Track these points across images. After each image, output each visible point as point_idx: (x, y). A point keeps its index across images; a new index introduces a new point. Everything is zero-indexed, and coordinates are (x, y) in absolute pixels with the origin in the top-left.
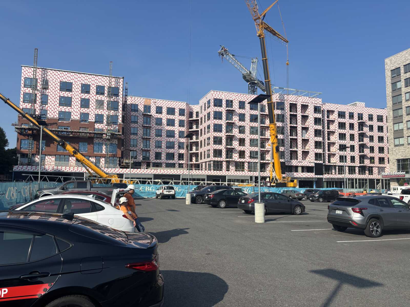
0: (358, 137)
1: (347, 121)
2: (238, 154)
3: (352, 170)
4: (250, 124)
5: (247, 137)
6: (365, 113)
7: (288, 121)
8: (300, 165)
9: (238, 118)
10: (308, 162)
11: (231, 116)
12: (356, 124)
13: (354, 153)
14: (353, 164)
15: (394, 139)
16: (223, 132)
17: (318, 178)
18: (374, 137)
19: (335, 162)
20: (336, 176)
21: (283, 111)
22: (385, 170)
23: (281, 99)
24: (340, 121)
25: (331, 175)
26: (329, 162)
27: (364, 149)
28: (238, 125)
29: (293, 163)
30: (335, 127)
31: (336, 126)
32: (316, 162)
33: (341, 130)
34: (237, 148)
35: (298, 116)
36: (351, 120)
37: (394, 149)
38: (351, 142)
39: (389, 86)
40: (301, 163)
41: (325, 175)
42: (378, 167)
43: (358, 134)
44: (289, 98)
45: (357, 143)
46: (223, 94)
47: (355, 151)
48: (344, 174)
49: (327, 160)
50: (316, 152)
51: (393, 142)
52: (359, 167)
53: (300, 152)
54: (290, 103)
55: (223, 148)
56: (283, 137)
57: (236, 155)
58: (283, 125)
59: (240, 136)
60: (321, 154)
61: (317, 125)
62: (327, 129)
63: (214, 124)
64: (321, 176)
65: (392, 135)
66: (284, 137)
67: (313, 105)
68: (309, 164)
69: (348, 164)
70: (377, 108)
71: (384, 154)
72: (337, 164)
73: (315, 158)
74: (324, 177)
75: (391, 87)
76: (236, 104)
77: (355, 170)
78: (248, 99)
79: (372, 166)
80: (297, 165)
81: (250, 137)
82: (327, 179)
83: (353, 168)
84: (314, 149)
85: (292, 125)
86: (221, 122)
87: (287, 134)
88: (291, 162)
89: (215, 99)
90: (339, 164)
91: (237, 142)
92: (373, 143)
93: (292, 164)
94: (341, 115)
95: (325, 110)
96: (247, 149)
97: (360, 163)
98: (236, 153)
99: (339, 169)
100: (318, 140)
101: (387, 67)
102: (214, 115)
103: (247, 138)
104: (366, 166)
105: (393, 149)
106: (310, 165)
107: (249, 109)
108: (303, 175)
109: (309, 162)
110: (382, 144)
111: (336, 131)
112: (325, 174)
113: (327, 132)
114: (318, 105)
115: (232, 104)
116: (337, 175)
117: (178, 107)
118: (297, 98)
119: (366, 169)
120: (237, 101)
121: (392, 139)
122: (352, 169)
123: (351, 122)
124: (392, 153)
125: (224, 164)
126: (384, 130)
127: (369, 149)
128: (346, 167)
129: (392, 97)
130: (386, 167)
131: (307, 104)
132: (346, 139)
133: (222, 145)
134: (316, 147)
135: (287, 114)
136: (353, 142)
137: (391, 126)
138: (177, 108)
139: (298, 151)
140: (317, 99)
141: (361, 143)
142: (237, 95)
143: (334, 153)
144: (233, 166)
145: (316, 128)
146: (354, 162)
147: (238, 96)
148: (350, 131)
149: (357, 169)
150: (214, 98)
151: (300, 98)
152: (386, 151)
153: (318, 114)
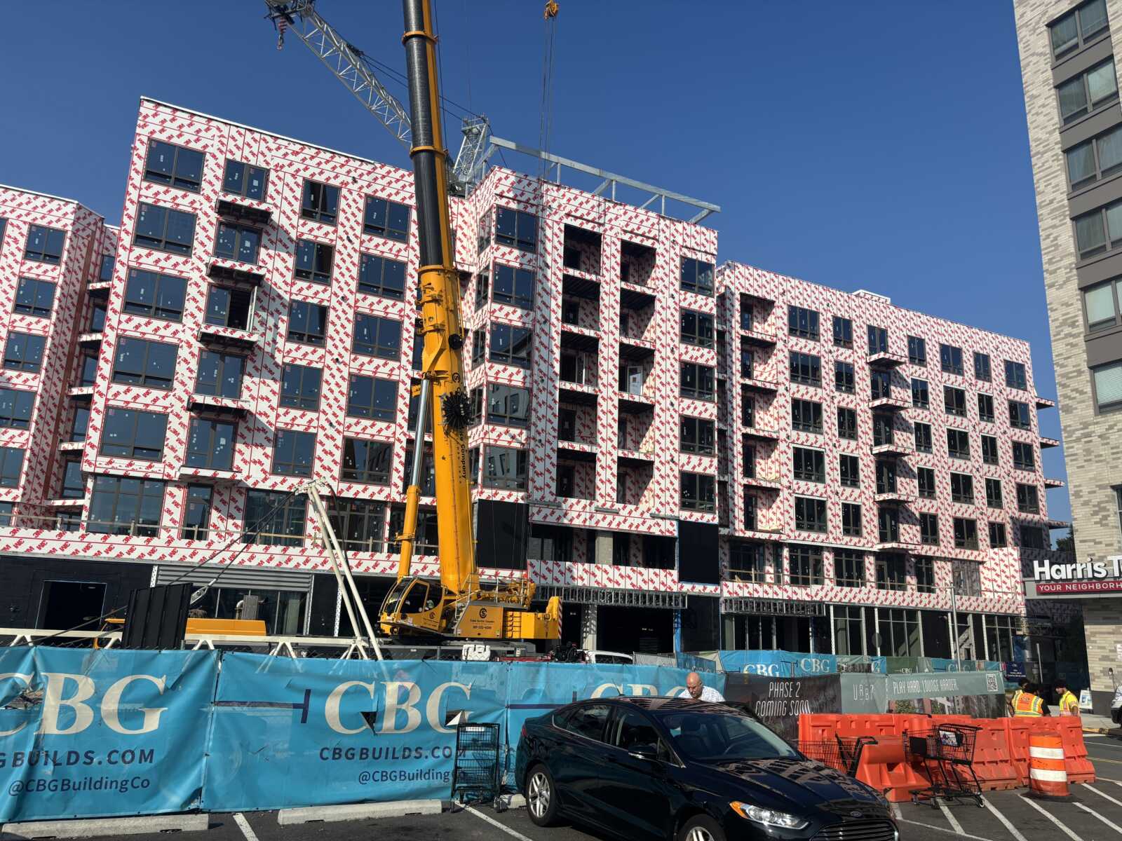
0: (871, 424)
1: (824, 349)
2: (269, 450)
3: (849, 569)
4: (356, 301)
5: (334, 366)
6: (893, 328)
7: (553, 306)
8: (603, 525)
9: (291, 262)
10: (647, 515)
11: (248, 244)
12: (863, 368)
13: (857, 492)
14: (855, 540)
15: (1094, 368)
16: (188, 321)
17: (694, 599)
18: (933, 428)
19: (774, 527)
20: (780, 592)
21: (529, 256)
22: (982, 576)
23: (524, 198)
24: (796, 349)
25: (757, 586)
26: (750, 523)
27: (898, 479)
28: (287, 297)
29: (573, 514)
30: (774, 372)
31: (781, 367)
32: (685, 515)
33: (803, 388)
34: (266, 415)
35: (604, 288)
36: (842, 350)
37: (1099, 430)
38: (844, 442)
39: (1040, 103)
40: (609, 518)
41: (729, 584)
42: (951, 560)
43: (870, 411)
44: (565, 201)
45: (867, 450)
46: (214, 131)
47: (862, 485)
48: (816, 582)
49: (739, 514)
50: (688, 468)
51: (1088, 389)
52: (879, 556)
53: (609, 462)
54: (567, 226)
55: (178, 408)
56: (525, 378)
57: (258, 453)
58: (529, 320)
59: (294, 354)
60: (709, 479)
61: (692, 343)
62: (739, 375)
63: (130, 269)
64: (710, 589)
65: (1075, 351)
66: (528, 380)
67: (677, 250)
68: (650, 522)
69: (831, 540)
70: (939, 317)
71: (972, 507)
72: (784, 537)
73: (682, 496)
74: (726, 595)
75: (1055, 103)
76: (287, 193)
77: (861, 568)
78: (355, 181)
79: (930, 554)
80: (590, 524)
81: (356, 365)
82: (740, 601)
83: (854, 559)
84: (676, 455)
85: (575, 330)
86: (181, 267)
87: (544, 367)
88: (559, 506)
89: (159, 142)
90: (792, 535)
91: (269, 382)
92: (930, 456)
93: (566, 521)
94: (803, 322)
95: (733, 294)
96: (326, 425)
97: (883, 539)
98: (257, 441)
99: (793, 561)
100: (696, 414)
101: (1029, 15)
102: (139, 224)
103: (335, 372)
104: (907, 550)
105: (1091, 428)
106: (656, 531)
107: (359, 230)
108: (618, 578)
109: (653, 517)
110: (962, 462)
111: (781, 389)
112: (732, 578)
113: (739, 387)
114: (702, 257)
115: (259, 187)
116: (787, 587)
117: (24, 218)
118: (602, 208)
119: (907, 564)
120: (293, 176)
121: (1080, 373)
122: (849, 564)
123: (841, 359)
124: (1088, 452)
125: (174, 502)
126: (968, 406)
127: (916, 482)
128: (826, 554)
129: (1064, 152)
130: (982, 563)
131: (648, 243)
132: (821, 427)
133: (171, 389)
134: (686, 447)
135: (549, 273)
136: (853, 444)
137: (1067, 305)
138: (15, 222)
139: (599, 456)
140: (698, 228)
141: (885, 448)
142: (297, 148)
143: (773, 485)
144: (232, 517)
145: (686, 358)
146: (858, 533)
147: (301, 156)
148: (837, 394)
149: (870, 564)
150: (150, 139)
151: (619, 210)
152: (979, 496)
153: (700, 297)
